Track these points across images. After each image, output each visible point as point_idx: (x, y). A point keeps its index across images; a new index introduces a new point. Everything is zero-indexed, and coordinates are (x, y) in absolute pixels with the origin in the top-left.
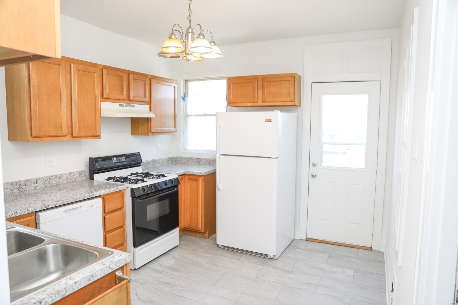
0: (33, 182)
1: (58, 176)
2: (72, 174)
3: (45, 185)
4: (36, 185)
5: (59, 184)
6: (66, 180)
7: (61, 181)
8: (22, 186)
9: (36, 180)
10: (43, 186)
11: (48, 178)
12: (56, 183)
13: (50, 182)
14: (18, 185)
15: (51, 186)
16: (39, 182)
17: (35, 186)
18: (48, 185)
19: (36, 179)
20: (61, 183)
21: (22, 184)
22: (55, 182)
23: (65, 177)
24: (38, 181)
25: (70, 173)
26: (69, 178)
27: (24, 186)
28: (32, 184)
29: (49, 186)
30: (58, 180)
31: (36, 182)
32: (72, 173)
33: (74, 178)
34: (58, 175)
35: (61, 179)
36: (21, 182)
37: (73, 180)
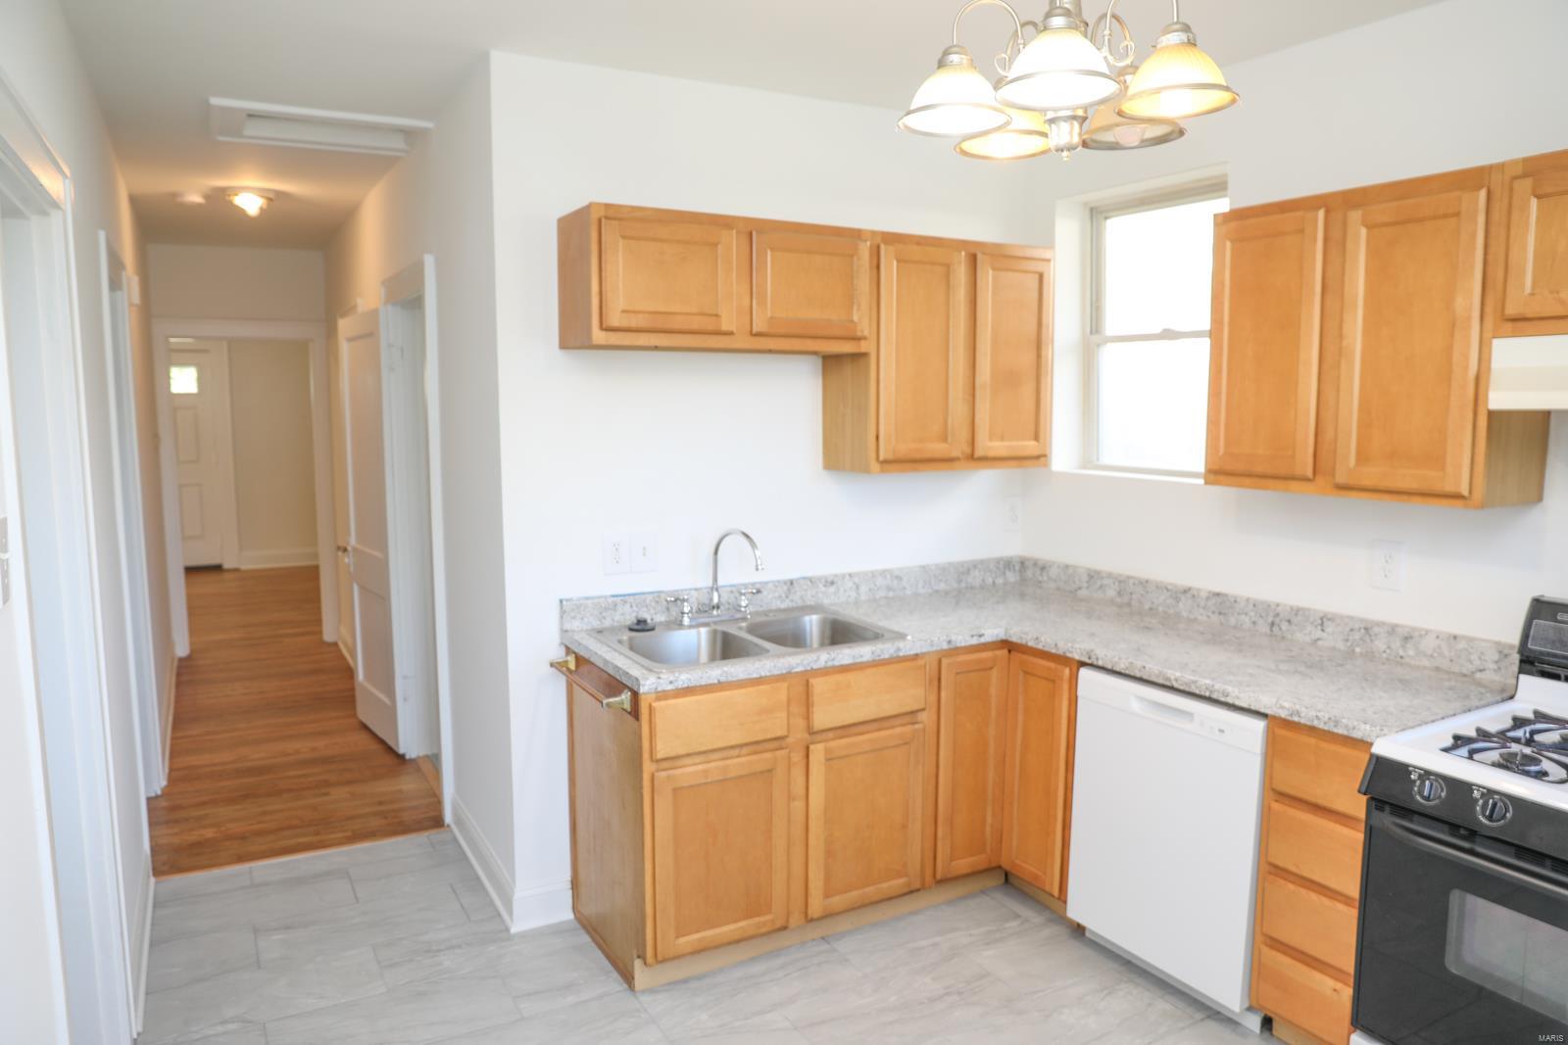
0: (1312, 620)
1: (1400, 630)
2: (1462, 645)
3: (1349, 644)
4: (1318, 633)
5: (1400, 661)
6: (1432, 656)
7: (1411, 653)
8: (1281, 621)
9: (1322, 619)
10: (1341, 646)
11: (1362, 626)
12: (1388, 651)
13: (1368, 640)
14: (1272, 614)
15: (1369, 656)
16: (1330, 627)
17: (1317, 636)
18: (1358, 650)
19: (1321, 615)
20: (1407, 660)
21: (1281, 615)
22: (1384, 647)
23: (1428, 644)
24: (1326, 623)
25: (1455, 637)
26: (1447, 653)
27: (1287, 623)
28: (1309, 628)
29: (1361, 654)
30: (1396, 644)
31: (1322, 624)
32: (1464, 637)
33: (1470, 661)
34: (1403, 626)
35: (1408, 646)
36: (1280, 608)
37: (1465, 671)
